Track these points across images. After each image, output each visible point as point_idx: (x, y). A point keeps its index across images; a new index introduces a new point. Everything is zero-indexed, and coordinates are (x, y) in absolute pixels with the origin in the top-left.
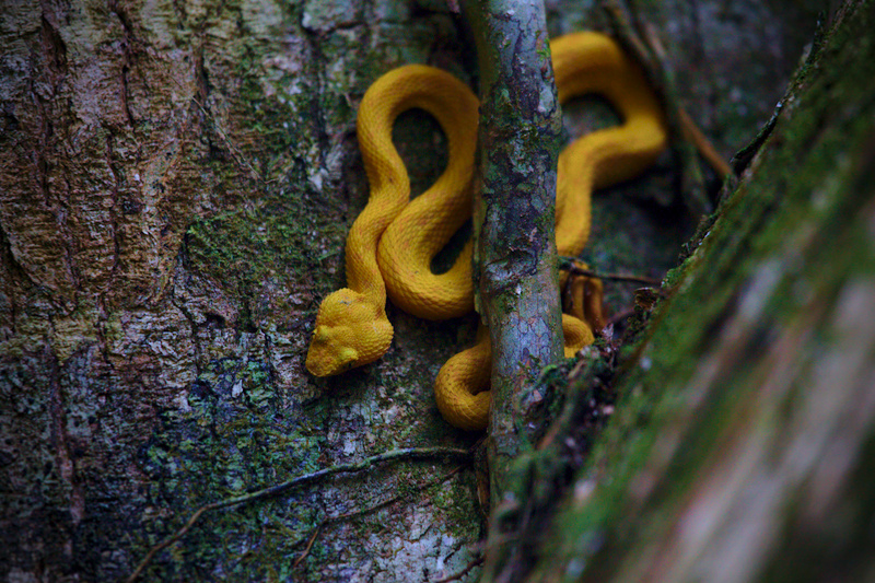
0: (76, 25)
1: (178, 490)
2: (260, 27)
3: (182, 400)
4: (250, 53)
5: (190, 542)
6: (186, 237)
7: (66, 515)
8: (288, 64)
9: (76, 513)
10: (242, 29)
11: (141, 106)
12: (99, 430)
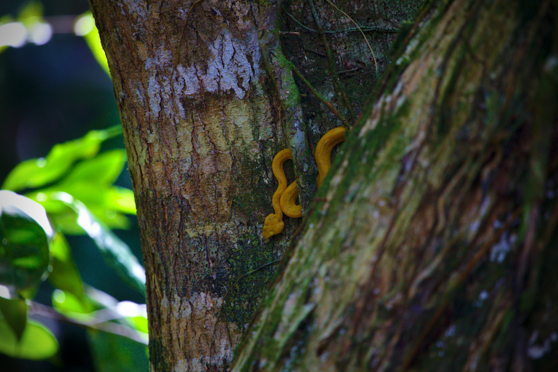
0: (202, 148)
1: (236, 270)
2: (248, 142)
3: (236, 246)
4: (246, 149)
5: (240, 284)
6: (233, 202)
7: (212, 278)
8: (256, 151)
9: (214, 277)
10: (244, 143)
11: (220, 167)
12: (217, 255)
